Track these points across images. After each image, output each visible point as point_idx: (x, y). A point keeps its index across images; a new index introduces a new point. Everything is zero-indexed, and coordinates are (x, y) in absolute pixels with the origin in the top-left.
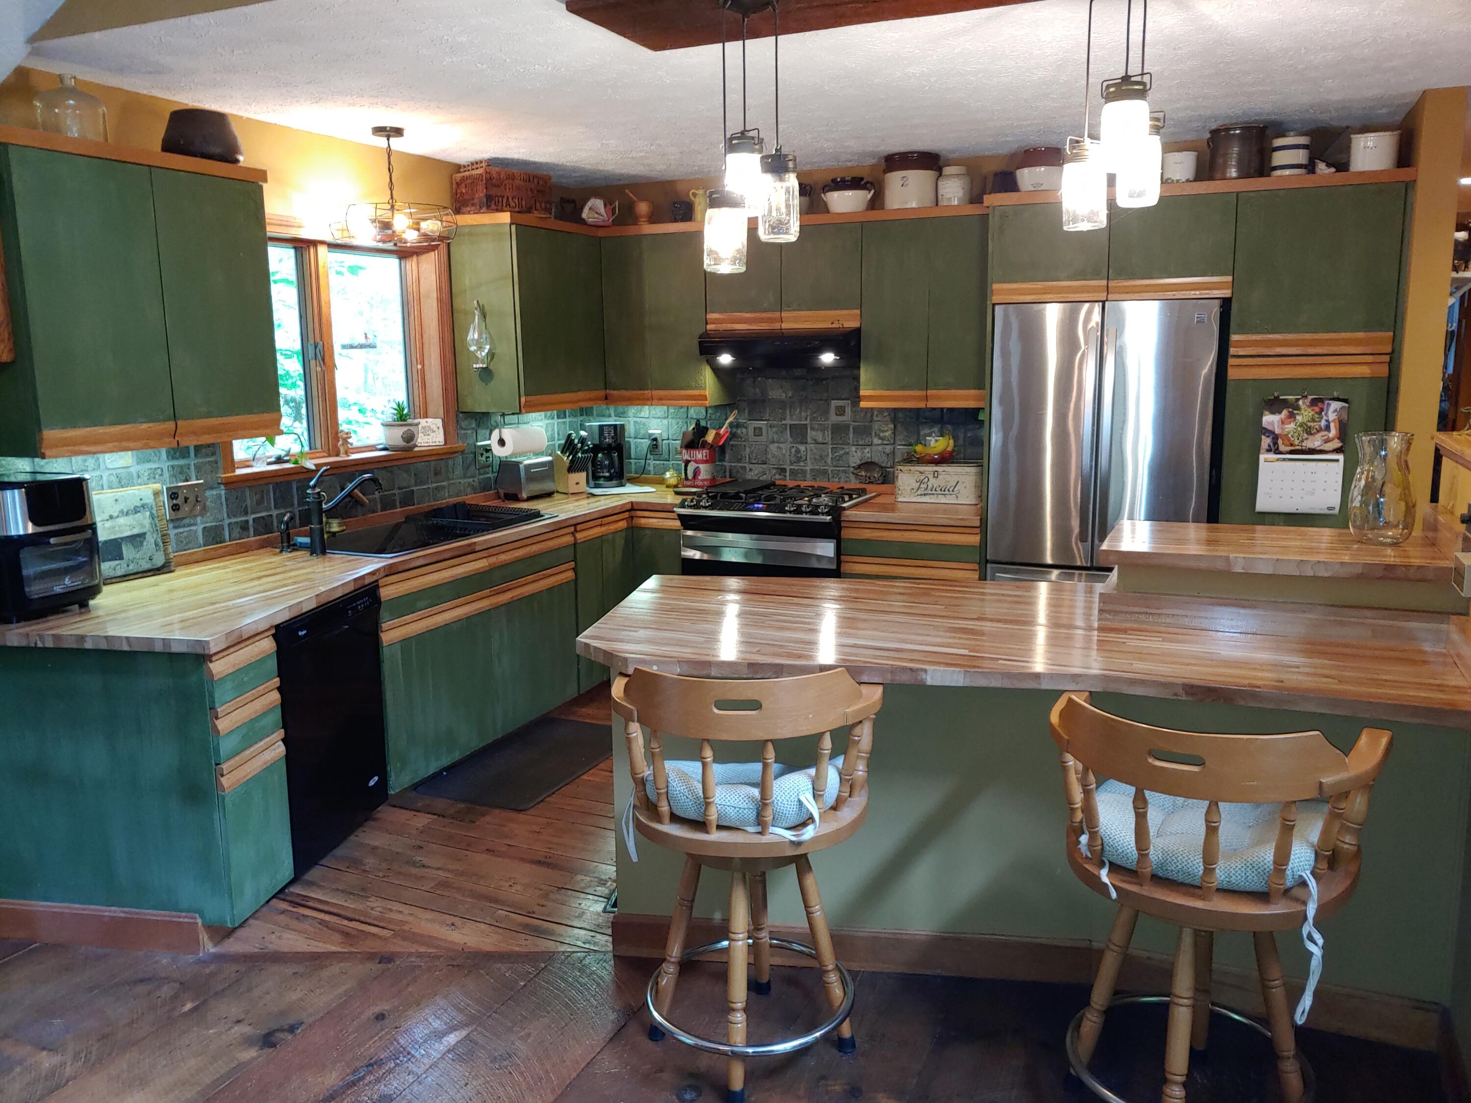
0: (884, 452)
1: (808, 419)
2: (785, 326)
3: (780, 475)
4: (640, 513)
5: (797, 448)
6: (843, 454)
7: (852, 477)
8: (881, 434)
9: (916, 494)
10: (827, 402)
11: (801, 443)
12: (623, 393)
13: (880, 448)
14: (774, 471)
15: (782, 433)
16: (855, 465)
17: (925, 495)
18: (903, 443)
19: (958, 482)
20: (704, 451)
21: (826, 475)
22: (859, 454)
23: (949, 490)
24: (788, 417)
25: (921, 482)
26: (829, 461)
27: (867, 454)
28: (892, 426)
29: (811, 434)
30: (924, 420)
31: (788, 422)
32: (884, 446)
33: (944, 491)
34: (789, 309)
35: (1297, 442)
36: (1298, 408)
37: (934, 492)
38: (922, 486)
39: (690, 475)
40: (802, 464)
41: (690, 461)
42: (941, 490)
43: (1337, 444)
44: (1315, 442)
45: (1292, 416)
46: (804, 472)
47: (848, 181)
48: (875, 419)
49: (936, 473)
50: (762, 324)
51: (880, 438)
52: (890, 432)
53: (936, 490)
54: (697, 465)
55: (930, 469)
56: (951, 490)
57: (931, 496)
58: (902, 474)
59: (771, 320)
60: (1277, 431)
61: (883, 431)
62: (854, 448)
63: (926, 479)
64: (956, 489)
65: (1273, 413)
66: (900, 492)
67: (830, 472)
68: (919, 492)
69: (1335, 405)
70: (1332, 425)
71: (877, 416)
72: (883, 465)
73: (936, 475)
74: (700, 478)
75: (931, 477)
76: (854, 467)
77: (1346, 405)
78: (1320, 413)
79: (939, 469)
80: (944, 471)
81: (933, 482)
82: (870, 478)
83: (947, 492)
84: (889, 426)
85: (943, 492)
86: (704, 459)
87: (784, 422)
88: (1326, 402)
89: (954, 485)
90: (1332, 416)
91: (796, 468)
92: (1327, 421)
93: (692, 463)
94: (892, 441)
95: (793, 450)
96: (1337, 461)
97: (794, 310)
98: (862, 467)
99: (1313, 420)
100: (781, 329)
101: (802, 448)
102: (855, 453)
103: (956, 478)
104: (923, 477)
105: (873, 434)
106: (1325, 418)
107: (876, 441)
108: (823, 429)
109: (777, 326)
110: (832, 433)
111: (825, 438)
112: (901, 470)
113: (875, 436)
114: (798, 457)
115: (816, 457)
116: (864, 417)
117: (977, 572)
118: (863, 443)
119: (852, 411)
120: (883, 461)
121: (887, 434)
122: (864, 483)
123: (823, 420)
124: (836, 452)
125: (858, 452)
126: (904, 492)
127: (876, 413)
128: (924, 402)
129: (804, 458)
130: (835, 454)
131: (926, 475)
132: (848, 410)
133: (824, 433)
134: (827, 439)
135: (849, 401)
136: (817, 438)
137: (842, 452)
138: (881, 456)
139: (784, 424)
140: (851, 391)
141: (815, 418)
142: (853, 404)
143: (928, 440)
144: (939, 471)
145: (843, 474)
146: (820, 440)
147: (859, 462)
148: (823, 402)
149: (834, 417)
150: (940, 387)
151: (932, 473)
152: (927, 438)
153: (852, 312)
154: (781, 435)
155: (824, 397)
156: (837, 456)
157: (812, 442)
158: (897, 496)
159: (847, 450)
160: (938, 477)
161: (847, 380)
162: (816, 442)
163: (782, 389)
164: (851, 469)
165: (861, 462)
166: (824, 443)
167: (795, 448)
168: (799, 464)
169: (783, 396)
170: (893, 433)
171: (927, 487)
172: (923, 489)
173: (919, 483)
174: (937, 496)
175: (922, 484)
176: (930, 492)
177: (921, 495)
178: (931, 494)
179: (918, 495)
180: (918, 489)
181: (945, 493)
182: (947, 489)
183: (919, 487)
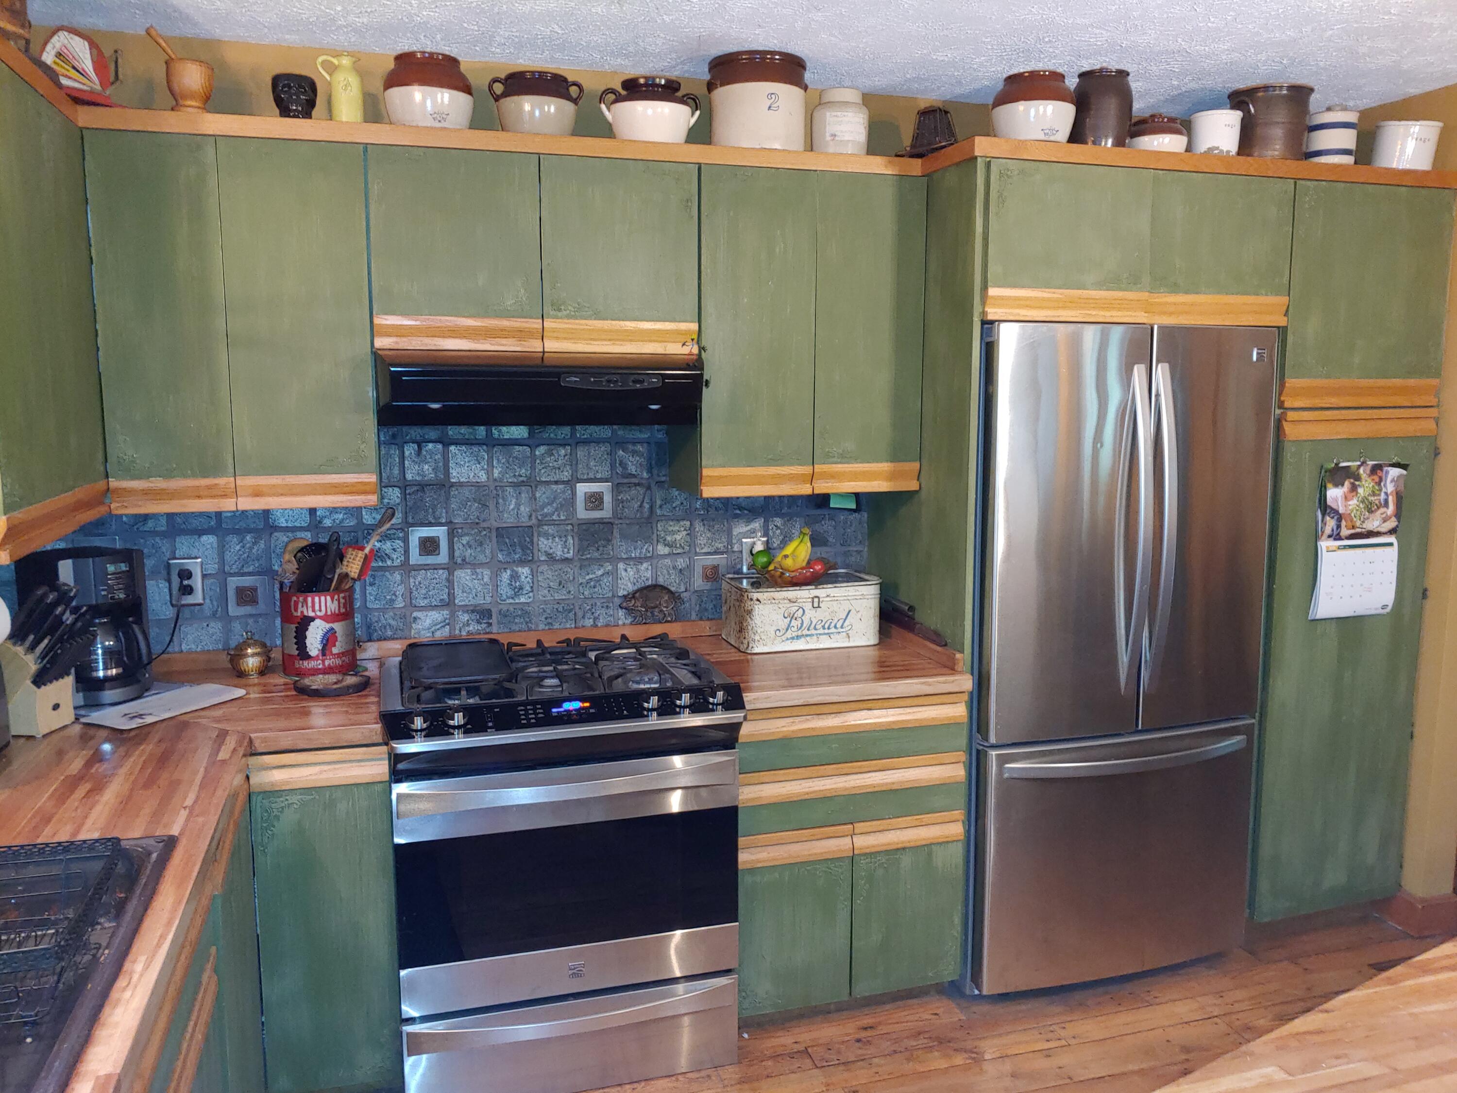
0: (674, 568)
1: (533, 517)
2: (551, 345)
3: (479, 622)
4: (267, 758)
5: (513, 571)
6: (603, 575)
7: (621, 613)
8: (669, 538)
9: (784, 638)
10: (571, 483)
11: (522, 562)
13: (668, 561)
14: (465, 617)
15: (481, 544)
16: (625, 593)
17: (798, 637)
18: (706, 550)
19: (850, 611)
20: (342, 595)
21: (571, 615)
22: (631, 572)
23: (835, 627)
24: (494, 514)
25: (792, 617)
26: (575, 589)
27: (646, 574)
28: (688, 523)
29: (542, 544)
30: (738, 512)
31: (493, 523)
32: (674, 558)
33: (828, 628)
34: (560, 314)
35: (1358, 524)
36: (1358, 478)
37: (814, 632)
38: (794, 623)
39: (313, 646)
40: (523, 600)
41: (312, 619)
42: (824, 627)
43: (1392, 524)
44: (1374, 523)
45: (1354, 488)
46: (526, 614)
47: (659, 85)
48: (659, 512)
49: (816, 600)
50: (504, 341)
51: (667, 545)
52: (685, 533)
53: (815, 629)
54: (328, 626)
55: (805, 594)
56: (839, 625)
57: (808, 638)
58: (761, 606)
59: (520, 334)
60: (1341, 510)
61: (673, 533)
62: (621, 566)
63: (801, 611)
64: (845, 624)
65: (1336, 485)
66: (757, 638)
67: (577, 609)
68: (789, 634)
69: (1394, 472)
70: (1390, 499)
71: (661, 507)
73: (816, 605)
74: (335, 650)
75: (808, 606)
77: (1404, 472)
78: (1379, 484)
79: (821, 592)
80: (828, 596)
81: (811, 614)
82: (652, 613)
83: (833, 630)
84: (682, 523)
85: (826, 631)
87: (484, 525)
88: (1385, 469)
89: (844, 617)
90: (1390, 488)
91: (511, 608)
92: (1386, 494)
93: (318, 622)
94: (687, 548)
95: (506, 576)
96: (1391, 544)
97: (569, 317)
98: (637, 595)
99: (1374, 494)
100: (544, 352)
102: (624, 574)
103: (846, 606)
104: (794, 609)
105: (655, 537)
106: (1384, 490)
107: (662, 550)
108: (563, 536)
109: (534, 346)
110: (580, 540)
111: (566, 550)
112: (758, 600)
113: (658, 541)
114: (516, 588)
115: (551, 584)
116: (638, 510)
117: (962, 765)
118: (637, 555)
119: (617, 502)
120: (673, 582)
121: (678, 537)
122: (644, 623)
123: (562, 518)
124: (588, 574)
125: (629, 570)
126: (763, 637)
127: (659, 502)
128: (808, 485)
129: (528, 588)
130: (587, 577)
131: (801, 605)
132: (607, 499)
133: (566, 541)
134: (571, 552)
135: (610, 484)
136: (551, 551)
137: (600, 573)
138: (669, 574)
139: (484, 529)
140: (613, 466)
141: (546, 515)
142: (617, 488)
143: (746, 543)
144: (821, 596)
145: (603, 611)
146: (559, 553)
147: (631, 588)
148: (561, 486)
149: (582, 513)
150: (835, 460)
151: (810, 600)
152: (744, 540)
153: (683, 326)
154: (479, 549)
155: (566, 475)
156: (591, 579)
157: (543, 558)
158: (751, 645)
159: (610, 568)
160: (819, 607)
161: (604, 448)
162: (552, 559)
163: (479, 463)
164: (617, 601)
165: (636, 588)
166: (567, 559)
167: (509, 572)
168: (517, 601)
169: (483, 477)
170: (688, 534)
171: (802, 624)
172: (795, 629)
173: (789, 619)
174: (815, 637)
175: (793, 621)
176: (806, 632)
177: (793, 638)
178: (807, 635)
179: (787, 639)
180: (787, 630)
181: (830, 631)
182: (833, 625)
183: (789, 626)
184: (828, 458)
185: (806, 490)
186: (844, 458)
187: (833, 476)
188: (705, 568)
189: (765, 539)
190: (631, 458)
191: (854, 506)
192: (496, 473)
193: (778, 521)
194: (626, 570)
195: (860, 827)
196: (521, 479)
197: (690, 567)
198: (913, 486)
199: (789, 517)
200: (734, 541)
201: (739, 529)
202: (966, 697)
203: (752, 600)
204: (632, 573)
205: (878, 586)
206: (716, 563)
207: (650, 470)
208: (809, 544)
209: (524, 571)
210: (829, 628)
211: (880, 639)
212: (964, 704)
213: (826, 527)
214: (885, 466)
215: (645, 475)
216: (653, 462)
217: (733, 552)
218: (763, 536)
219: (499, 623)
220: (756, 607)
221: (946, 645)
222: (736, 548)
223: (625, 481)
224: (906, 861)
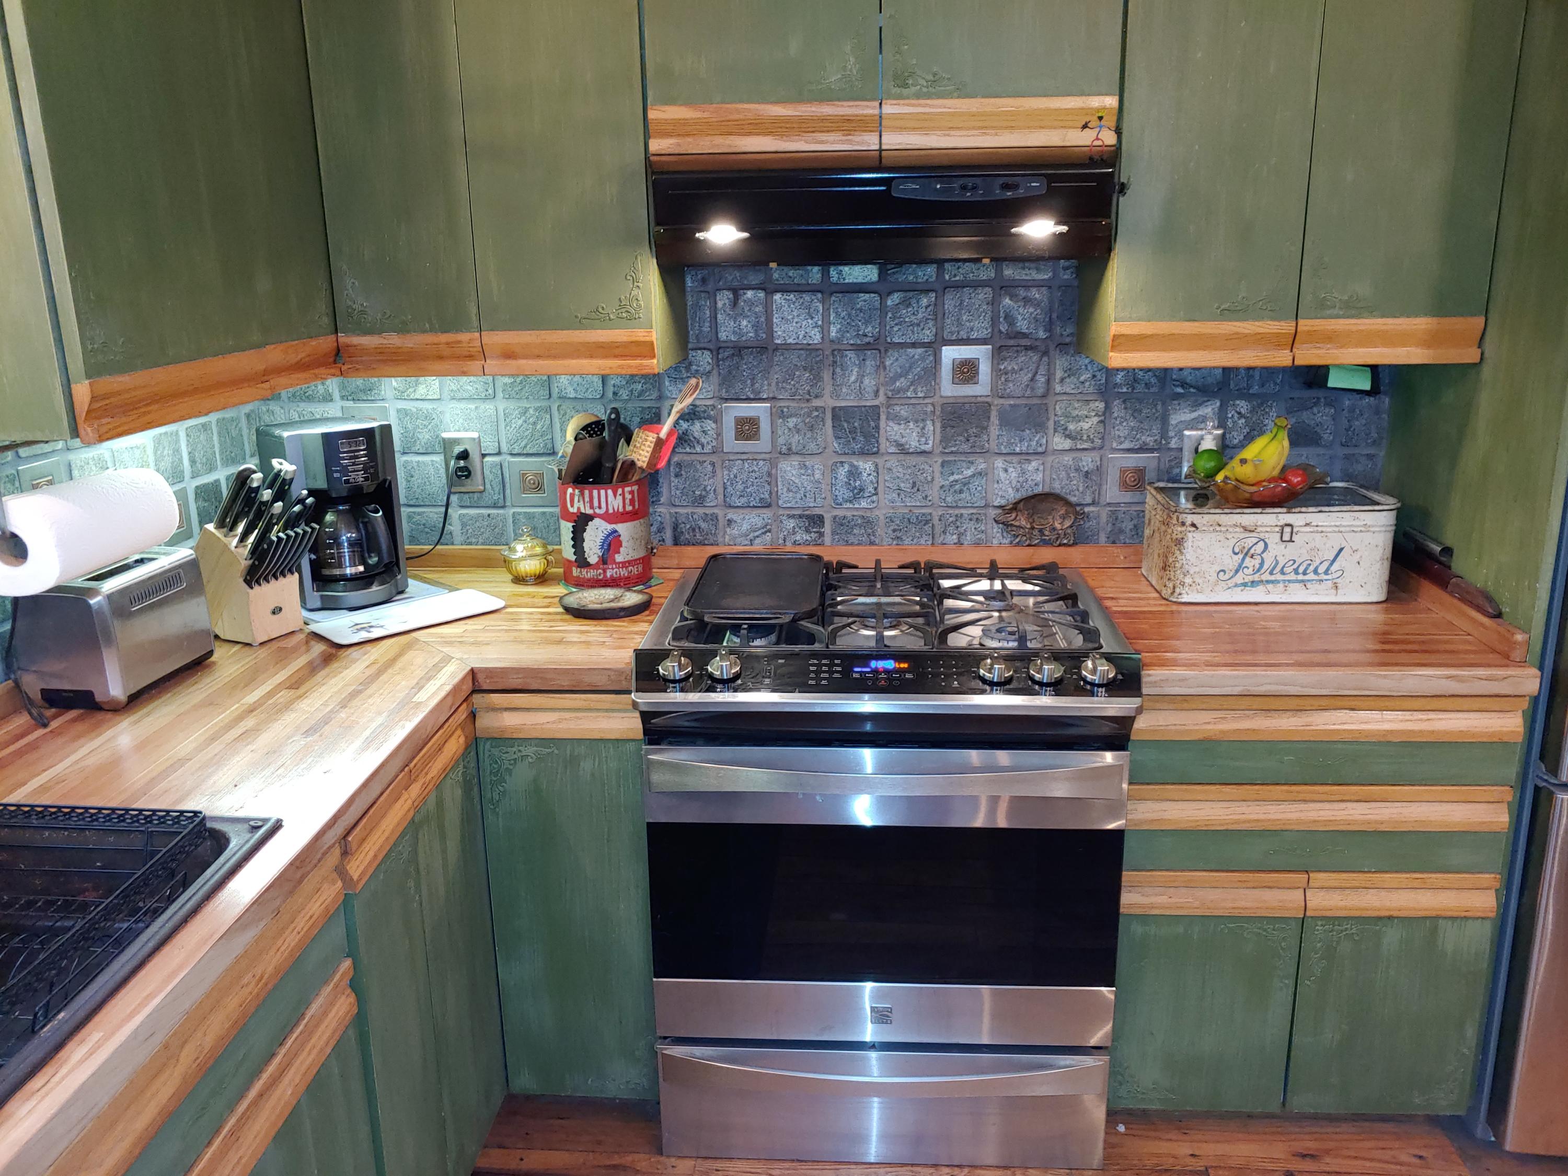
0: (1078, 470)
1: (881, 392)
2: (894, 140)
3: (807, 531)
4: (496, 698)
5: (852, 465)
6: (973, 476)
7: (996, 530)
8: (1071, 427)
9: (1231, 583)
10: (934, 346)
11: (863, 453)
12: (393, 340)
13: (1068, 459)
14: (791, 524)
15: (812, 428)
16: (1003, 502)
17: (1253, 583)
18: (1126, 445)
19: (1341, 550)
20: (627, 489)
21: (927, 528)
23: (1315, 571)
24: (828, 389)
25: (1246, 553)
26: (934, 493)
27: (1035, 475)
28: (1102, 406)
29: (891, 430)
30: (1180, 390)
31: (828, 401)
32: (1078, 454)
34: (905, 92)
37: (1280, 577)
38: (1249, 562)
39: (593, 551)
40: (864, 504)
41: (590, 518)
42: (1296, 571)
46: (868, 523)
48: (1058, 388)
49: (1288, 529)
50: (825, 136)
51: (1068, 436)
52: (1096, 420)
53: (1282, 572)
54: (610, 527)
55: (1270, 519)
56: (1321, 569)
57: (1270, 586)
59: (849, 125)
61: (1078, 419)
62: (999, 463)
63: (1261, 545)
64: (1333, 568)
66: (1188, 580)
67: (936, 521)
68: (1239, 579)
71: (1062, 380)
72: (1073, 499)
73: (1286, 537)
74: (619, 558)
75: (1273, 539)
76: (1001, 507)
79: (1297, 519)
80: (1307, 525)
81: (1277, 551)
82: (1041, 531)
83: (1311, 576)
84: (1093, 405)
85: (1300, 577)
86: (629, 508)
87: (817, 403)
89: (1331, 557)
91: (849, 514)
93: (597, 521)
94: (1098, 442)
95: (843, 472)
97: (918, 96)
98: (1021, 505)
100: (881, 150)
101: (866, 466)
102: (1003, 475)
103: (1336, 542)
104: (1251, 541)
105: (1051, 424)
107: (1060, 442)
108: (920, 420)
109: (866, 141)
110: (944, 427)
111: (923, 439)
112: (1193, 525)
113: (1055, 431)
114: (855, 488)
115: (902, 485)
116: (1028, 386)
117: (1504, 808)
118: (1024, 448)
119: (997, 372)
120: (1076, 491)
121: (1086, 426)
122: (1029, 545)
123: (920, 395)
124: (953, 474)
125: (1011, 470)
126: (1198, 580)
127: (1059, 374)
128: (1287, 351)
129: (871, 489)
130: (952, 478)
131: (1262, 536)
132: (985, 369)
133: (923, 428)
134: (931, 442)
135: (990, 347)
136: (904, 440)
137: (969, 472)
138: (1069, 477)
139: (817, 409)
140: (994, 321)
141: (899, 391)
142: (999, 353)
143: (1189, 436)
144: (1295, 523)
145: (972, 525)
146: (914, 444)
147: (1012, 496)
148: (920, 351)
149: (948, 388)
150: (1335, 312)
151: (1277, 529)
152: (1187, 433)
153: (1096, 102)
154: (809, 435)
155: (927, 335)
156: (957, 481)
157: (892, 449)
158: (1178, 590)
159: (983, 466)
160: (1291, 541)
161: (985, 294)
162: (903, 450)
163: (812, 318)
164: (993, 513)
165: (1019, 496)
166: (923, 452)
167: (847, 467)
168: (857, 506)
169: (816, 337)
170: (1101, 422)
171: (1262, 564)
172: (1250, 571)
173: (1241, 556)
174: (1281, 585)
175: (1248, 559)
176: (1266, 577)
177: (1245, 585)
178: (1268, 582)
179: (1236, 585)
180: (1237, 571)
181: (1306, 577)
182: (1312, 568)
183: (1240, 566)
184: (1322, 308)
185: (1282, 358)
186: (1354, 308)
187: (1329, 338)
188: (1123, 471)
189: (1220, 432)
190: (1021, 310)
191: (1367, 386)
192: (834, 332)
193: (1243, 406)
194: (1006, 470)
195: (1319, 878)
196: (867, 340)
197: (1099, 469)
198: (1471, 355)
199: (1260, 401)
200: (1171, 434)
201: (1180, 415)
202: (1525, 704)
203: (1183, 524)
204: (1014, 474)
205: (1394, 513)
206: (1141, 464)
207: (1049, 328)
208: (1286, 443)
209: (867, 466)
210: (1305, 573)
211: (1389, 592)
212: (1520, 713)
213: (1320, 417)
214: (1422, 323)
215: (1042, 334)
216: (1054, 316)
217: (1170, 449)
218: (1218, 427)
219: (834, 533)
220: (1190, 535)
221: (1499, 615)
222: (1173, 444)
223: (1012, 342)
224: (1392, 937)
